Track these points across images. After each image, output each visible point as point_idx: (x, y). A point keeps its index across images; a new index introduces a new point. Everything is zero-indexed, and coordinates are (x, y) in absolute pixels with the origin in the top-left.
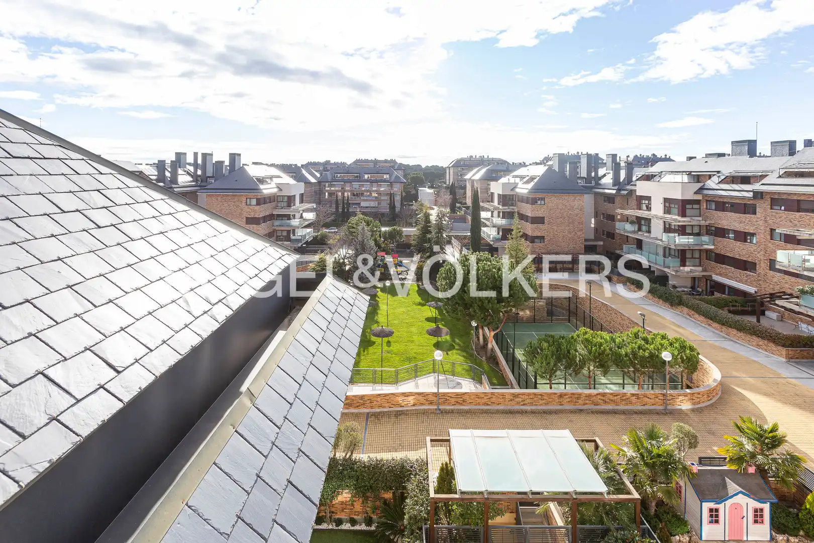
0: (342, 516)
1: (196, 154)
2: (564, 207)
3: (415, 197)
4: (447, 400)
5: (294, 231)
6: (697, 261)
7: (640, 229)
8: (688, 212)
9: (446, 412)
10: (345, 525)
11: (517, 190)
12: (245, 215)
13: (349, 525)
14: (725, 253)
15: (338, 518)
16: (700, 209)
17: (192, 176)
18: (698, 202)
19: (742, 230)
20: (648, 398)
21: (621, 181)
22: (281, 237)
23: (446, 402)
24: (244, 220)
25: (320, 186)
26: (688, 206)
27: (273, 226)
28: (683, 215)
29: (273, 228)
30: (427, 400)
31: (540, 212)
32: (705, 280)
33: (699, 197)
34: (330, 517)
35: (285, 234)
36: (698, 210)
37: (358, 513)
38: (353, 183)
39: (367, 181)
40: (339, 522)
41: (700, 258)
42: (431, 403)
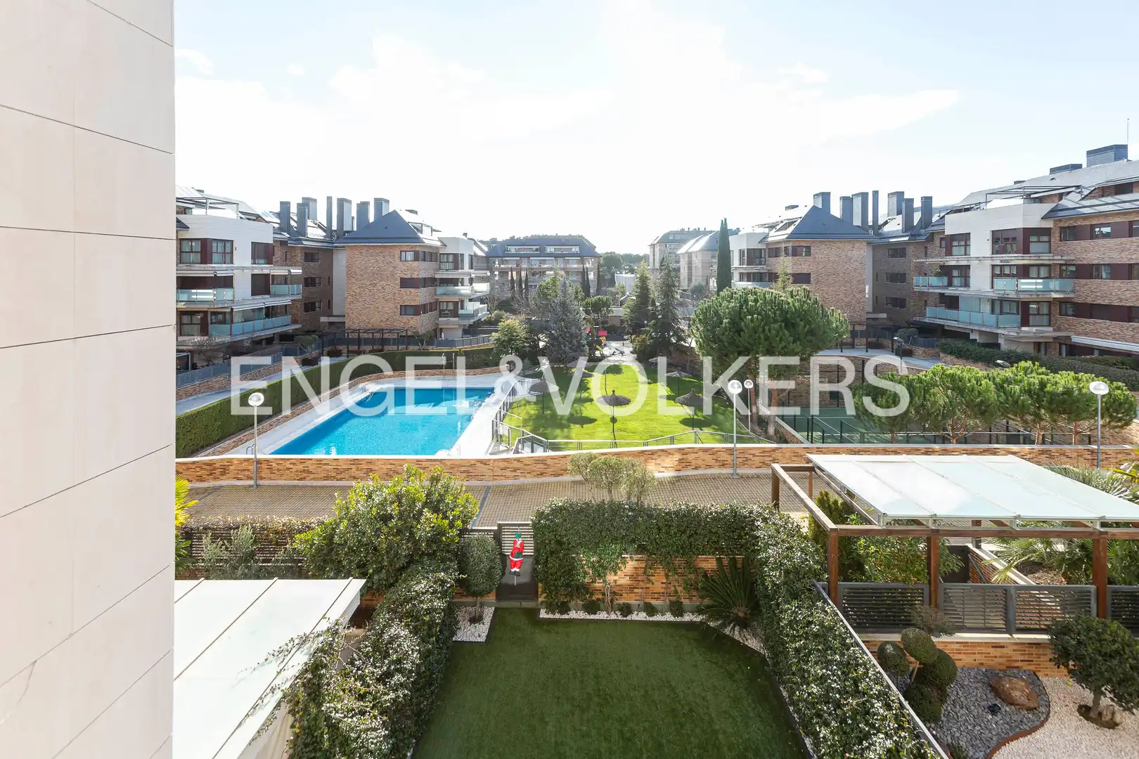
0: (632, 601)
1: (329, 199)
2: (837, 259)
3: (612, 282)
4: (747, 459)
5: (462, 302)
6: (1045, 319)
7: (950, 284)
8: (1033, 247)
9: (748, 477)
10: (638, 614)
11: (770, 239)
12: (399, 275)
13: (644, 614)
14: (1094, 301)
15: (624, 604)
16: (1050, 242)
17: (324, 231)
18: (1046, 232)
19: (1125, 261)
20: (1068, 457)
21: (915, 224)
22: (446, 312)
23: (746, 462)
24: (398, 281)
25: (488, 263)
26: (1033, 239)
27: (436, 295)
28: (1026, 250)
29: (436, 297)
30: (716, 460)
31: (803, 266)
32: (1058, 345)
33: (1049, 224)
34: (612, 601)
35: (451, 307)
36: (1048, 244)
37: (658, 596)
38: (531, 258)
39: (550, 255)
40: (626, 609)
41: (1049, 314)
42: (723, 465)
